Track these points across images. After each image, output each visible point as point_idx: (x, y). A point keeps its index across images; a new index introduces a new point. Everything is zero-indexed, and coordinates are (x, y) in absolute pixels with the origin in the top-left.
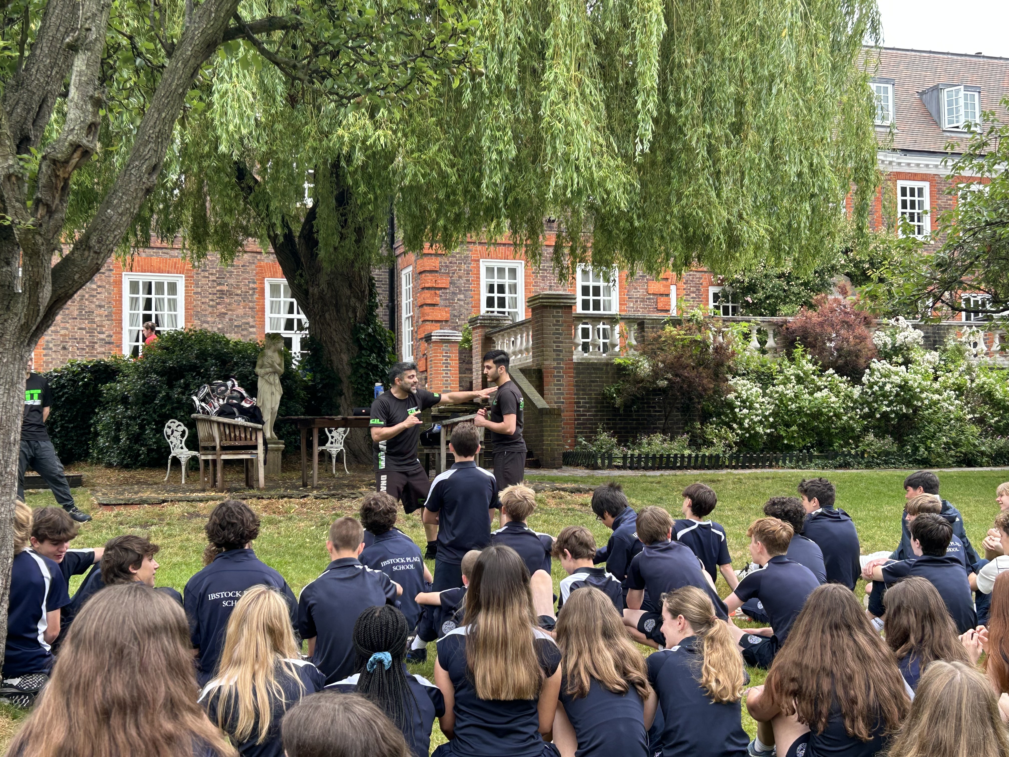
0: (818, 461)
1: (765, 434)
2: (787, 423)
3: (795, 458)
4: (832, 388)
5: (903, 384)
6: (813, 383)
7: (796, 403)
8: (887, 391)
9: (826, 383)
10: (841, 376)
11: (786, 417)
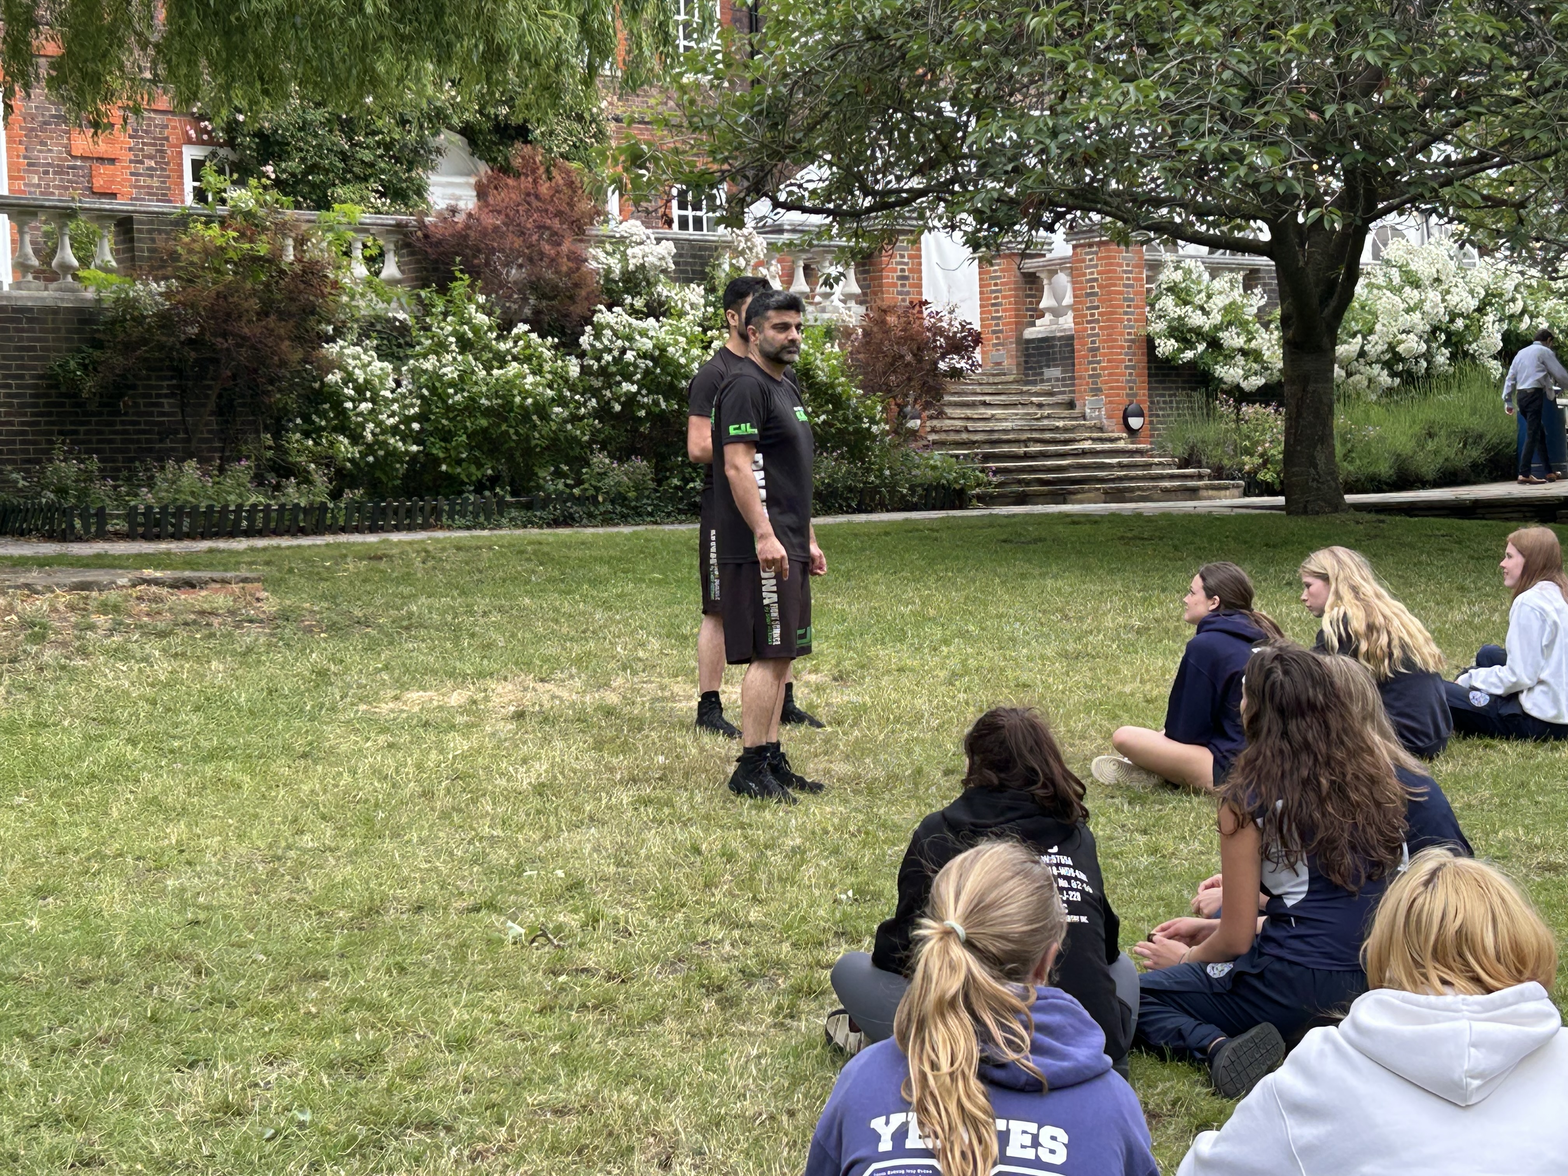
0: (514, 513)
1: (407, 452)
2: (446, 436)
3: (470, 508)
4: (528, 359)
5: (657, 353)
6: (491, 351)
7: (463, 390)
8: (628, 364)
9: (515, 351)
10: (542, 336)
11: (445, 422)
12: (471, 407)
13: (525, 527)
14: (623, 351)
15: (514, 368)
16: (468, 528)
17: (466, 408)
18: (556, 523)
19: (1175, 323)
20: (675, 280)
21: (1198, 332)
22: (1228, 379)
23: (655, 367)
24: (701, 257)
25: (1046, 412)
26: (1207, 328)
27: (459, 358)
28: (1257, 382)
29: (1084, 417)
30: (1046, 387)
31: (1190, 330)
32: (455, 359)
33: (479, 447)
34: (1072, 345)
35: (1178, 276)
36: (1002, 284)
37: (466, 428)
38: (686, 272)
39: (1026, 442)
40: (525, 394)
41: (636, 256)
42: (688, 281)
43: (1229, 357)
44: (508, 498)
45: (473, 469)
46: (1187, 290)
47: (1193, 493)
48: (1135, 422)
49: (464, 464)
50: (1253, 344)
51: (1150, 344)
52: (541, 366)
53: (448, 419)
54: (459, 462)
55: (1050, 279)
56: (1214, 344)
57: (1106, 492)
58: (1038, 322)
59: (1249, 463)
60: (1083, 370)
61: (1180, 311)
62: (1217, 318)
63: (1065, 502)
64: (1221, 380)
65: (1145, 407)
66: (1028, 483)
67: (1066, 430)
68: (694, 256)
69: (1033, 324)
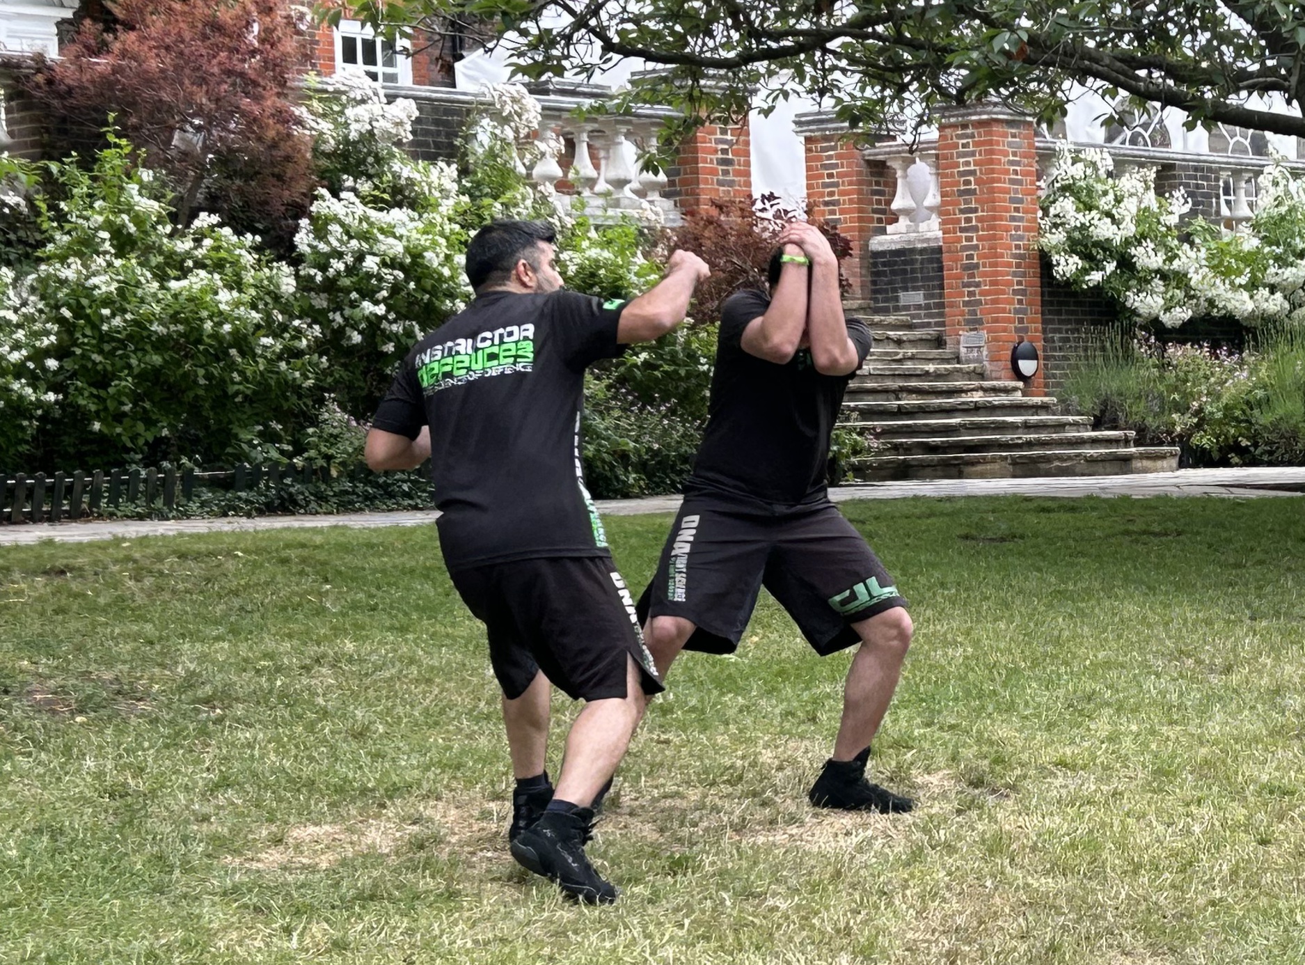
0: (207, 495)
1: (39, 404)
2: (102, 380)
3: (142, 487)
4: (219, 266)
5: (408, 260)
6: (161, 252)
7: (124, 311)
8: (369, 276)
9: (199, 253)
10: (239, 233)
11: (96, 357)
12: (139, 334)
13: (225, 515)
14: (360, 257)
15: (199, 280)
16: (140, 517)
17: (130, 337)
18: (269, 509)
19: (1076, 235)
20: (415, 156)
21: (1105, 246)
22: (1143, 310)
23: (407, 280)
24: (446, 124)
25: (910, 351)
26: (1117, 241)
27: (118, 263)
28: (1182, 314)
29: (958, 359)
30: (902, 317)
31: (1097, 244)
32: (110, 265)
33: (147, 395)
34: (940, 261)
35: (1078, 170)
36: (840, 175)
37: (129, 367)
38: (427, 145)
39: (897, 393)
40: (221, 318)
41: (358, 120)
42: (432, 158)
43: (1143, 281)
44: (197, 472)
45: (140, 427)
46: (1090, 191)
47: (1123, 464)
48: (1027, 367)
49: (126, 421)
50: (1176, 264)
51: (1044, 262)
52: (238, 275)
53: (101, 352)
54: (119, 417)
55: (905, 169)
56: (1126, 263)
57: (1014, 462)
58: (890, 228)
59: (1181, 422)
60: (957, 296)
61: (1083, 218)
62: (1129, 229)
63: (960, 475)
64: (1134, 312)
65: (1039, 345)
66: (908, 449)
67: (938, 376)
68: (437, 122)
69: (883, 231)
